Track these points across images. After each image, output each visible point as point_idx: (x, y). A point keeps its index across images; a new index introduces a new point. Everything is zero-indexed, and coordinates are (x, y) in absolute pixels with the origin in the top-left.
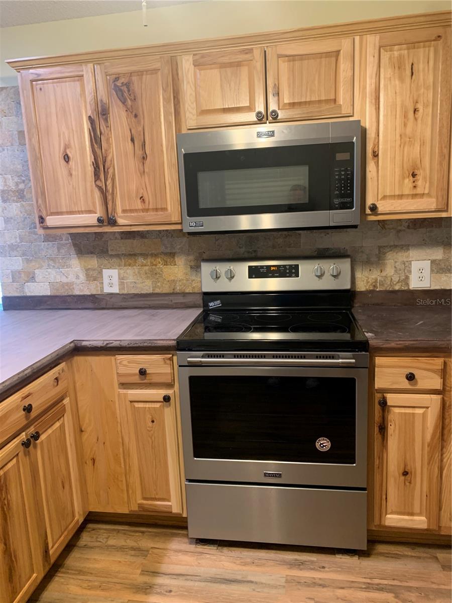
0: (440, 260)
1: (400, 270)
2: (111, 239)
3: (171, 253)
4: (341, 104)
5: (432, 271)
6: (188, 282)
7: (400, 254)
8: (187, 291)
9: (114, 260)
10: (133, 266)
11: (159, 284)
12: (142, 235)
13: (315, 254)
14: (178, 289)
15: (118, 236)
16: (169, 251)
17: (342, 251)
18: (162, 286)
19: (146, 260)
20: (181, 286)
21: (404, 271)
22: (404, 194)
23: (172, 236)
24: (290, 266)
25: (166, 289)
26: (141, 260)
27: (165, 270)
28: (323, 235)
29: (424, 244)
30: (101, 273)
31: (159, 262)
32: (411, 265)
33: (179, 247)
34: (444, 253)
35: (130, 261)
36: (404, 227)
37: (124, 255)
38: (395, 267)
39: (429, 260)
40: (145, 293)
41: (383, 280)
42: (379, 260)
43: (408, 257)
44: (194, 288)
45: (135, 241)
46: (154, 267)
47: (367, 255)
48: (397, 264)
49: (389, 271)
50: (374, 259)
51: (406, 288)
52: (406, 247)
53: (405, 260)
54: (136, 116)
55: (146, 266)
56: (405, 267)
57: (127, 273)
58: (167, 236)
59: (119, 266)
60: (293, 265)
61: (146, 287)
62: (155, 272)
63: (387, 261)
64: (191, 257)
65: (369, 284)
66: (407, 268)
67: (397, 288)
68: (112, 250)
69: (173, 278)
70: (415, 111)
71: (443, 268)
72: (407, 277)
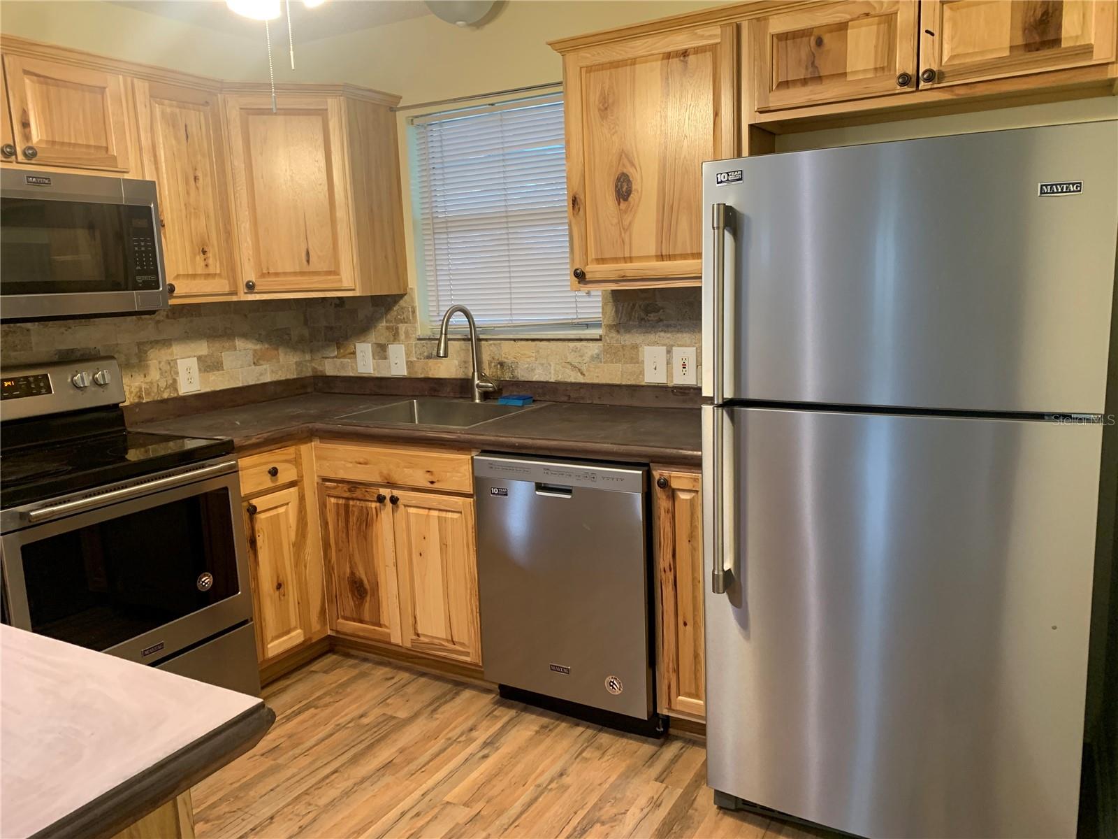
0: (206, 356)
1: (166, 372)
4: (115, 154)
5: (200, 370)
7: (163, 351)
13: (56, 358)
17: (93, 353)
21: (171, 373)
22: (197, 273)
24: (36, 377)
28: (63, 330)
29: (189, 336)
32: (177, 364)
34: (209, 347)
36: (163, 316)
38: (160, 369)
39: (195, 356)
41: (148, 387)
42: (140, 361)
43: (172, 354)
47: (126, 355)
48: (161, 365)
49: (154, 375)
50: (134, 360)
51: (176, 395)
52: (167, 343)
53: (170, 358)
56: (171, 367)
60: (39, 376)
63: (150, 362)
65: (133, 395)
66: (173, 369)
67: (166, 396)
70: (196, 178)
71: (210, 366)
72: (175, 381)
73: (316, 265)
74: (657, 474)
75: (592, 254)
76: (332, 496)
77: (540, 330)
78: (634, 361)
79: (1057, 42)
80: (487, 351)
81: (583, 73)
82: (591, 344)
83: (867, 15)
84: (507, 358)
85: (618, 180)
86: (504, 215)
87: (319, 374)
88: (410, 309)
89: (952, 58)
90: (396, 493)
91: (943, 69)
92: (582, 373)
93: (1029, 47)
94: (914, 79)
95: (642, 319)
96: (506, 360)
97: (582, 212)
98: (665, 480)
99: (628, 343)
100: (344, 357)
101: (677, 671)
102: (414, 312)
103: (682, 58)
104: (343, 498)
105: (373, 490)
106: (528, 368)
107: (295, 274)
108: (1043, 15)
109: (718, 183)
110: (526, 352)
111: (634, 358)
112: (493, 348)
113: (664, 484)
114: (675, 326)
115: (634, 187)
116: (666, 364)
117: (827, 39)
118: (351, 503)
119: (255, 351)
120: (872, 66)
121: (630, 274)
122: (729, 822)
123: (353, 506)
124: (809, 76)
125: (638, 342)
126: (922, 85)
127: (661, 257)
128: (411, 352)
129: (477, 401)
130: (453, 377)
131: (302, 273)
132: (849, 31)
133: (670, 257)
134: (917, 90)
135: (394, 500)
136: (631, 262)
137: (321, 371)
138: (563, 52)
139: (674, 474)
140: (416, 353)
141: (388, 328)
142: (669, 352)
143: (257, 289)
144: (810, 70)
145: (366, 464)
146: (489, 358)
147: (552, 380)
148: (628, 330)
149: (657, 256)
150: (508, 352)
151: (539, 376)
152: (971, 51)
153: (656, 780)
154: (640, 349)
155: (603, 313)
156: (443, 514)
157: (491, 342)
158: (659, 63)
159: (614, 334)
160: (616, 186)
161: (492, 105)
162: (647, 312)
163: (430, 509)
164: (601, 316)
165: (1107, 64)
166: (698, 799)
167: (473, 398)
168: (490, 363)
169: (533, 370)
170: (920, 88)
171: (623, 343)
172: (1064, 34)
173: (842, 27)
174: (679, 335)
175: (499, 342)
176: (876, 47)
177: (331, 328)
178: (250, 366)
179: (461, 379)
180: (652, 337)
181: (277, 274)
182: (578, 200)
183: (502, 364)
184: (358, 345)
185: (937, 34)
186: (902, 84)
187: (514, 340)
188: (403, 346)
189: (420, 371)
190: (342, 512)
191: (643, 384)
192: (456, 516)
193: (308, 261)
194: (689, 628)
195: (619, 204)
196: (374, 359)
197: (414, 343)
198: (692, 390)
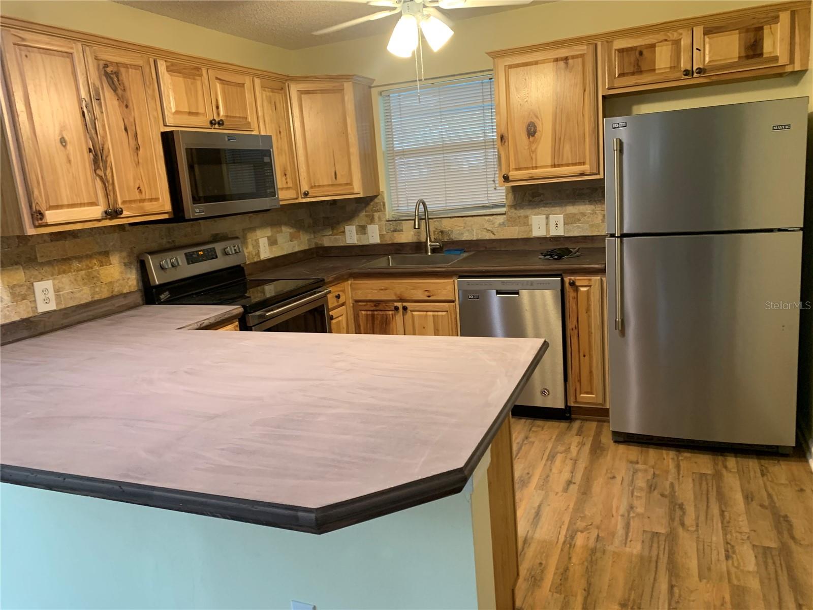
0: (270, 237)
1: (255, 246)
2: (38, 243)
3: (105, 252)
4: (250, 121)
5: (269, 244)
6: (125, 281)
7: (253, 234)
8: (125, 291)
9: (46, 268)
10: (69, 272)
11: (97, 289)
12: (73, 234)
13: (212, 239)
14: (116, 290)
15: (46, 238)
16: (104, 250)
18: (101, 291)
19: (81, 264)
20: (118, 287)
21: (257, 247)
22: (284, 187)
23: (104, 233)
24: (211, 249)
25: (105, 294)
26: (76, 264)
27: (101, 272)
29: (263, 225)
30: (31, 288)
31: (95, 264)
32: (259, 241)
33: (112, 244)
34: (271, 231)
35: (64, 267)
37: (58, 261)
38: (252, 244)
39: (266, 237)
40: (84, 302)
42: (245, 239)
43: (256, 236)
44: (130, 286)
45: (67, 242)
46: (90, 270)
48: (253, 242)
49: (250, 247)
51: (260, 259)
52: (254, 229)
54: (127, 106)
55: (81, 270)
56: (257, 243)
57: (63, 283)
58: (100, 234)
59: (52, 275)
61: (84, 295)
62: (92, 276)
63: (248, 240)
64: (124, 254)
67: (256, 260)
68: (42, 256)
69: (110, 280)
70: (280, 132)
71: (273, 242)
72: (259, 251)
73: (341, 180)
74: (567, 280)
75: (513, 166)
76: (363, 310)
77: (464, 211)
78: (526, 225)
79: (761, 54)
80: (433, 225)
81: (507, 69)
82: (499, 217)
83: (666, 40)
84: (445, 228)
85: (529, 125)
86: (441, 146)
87: (320, 246)
88: (382, 204)
89: (710, 62)
90: (405, 304)
91: (706, 68)
92: (493, 234)
93: (748, 57)
94: (691, 72)
95: (531, 201)
96: (445, 230)
97: (506, 144)
98: (573, 281)
99: (522, 215)
100: (337, 235)
101: (580, 381)
102: (384, 205)
103: (565, 61)
104: (370, 310)
105: (391, 304)
106: (459, 233)
107: (329, 185)
108: (754, 41)
109: (613, 128)
110: (458, 224)
111: (526, 222)
112: (437, 223)
113: (572, 284)
114: (550, 204)
115: (538, 129)
116: (545, 224)
117: (645, 52)
118: (376, 313)
119: (290, 232)
120: (669, 66)
121: (536, 176)
122: (622, 448)
123: (377, 314)
124: (636, 71)
125: (528, 214)
126: (695, 75)
127: (554, 166)
128: (383, 229)
129: (429, 254)
130: (410, 241)
131: (332, 185)
132: (657, 48)
133: (559, 166)
134: (693, 78)
135: (405, 308)
136: (536, 169)
137: (321, 244)
138: (493, 58)
139: (577, 278)
140: (386, 229)
141: (367, 216)
142: (547, 218)
143: (310, 195)
144: (636, 67)
145: (385, 290)
146: (434, 229)
147: (474, 239)
148: (522, 207)
149: (552, 165)
150: (446, 225)
151: (466, 237)
152: (719, 58)
153: (577, 435)
154: (530, 217)
155: (506, 199)
156: (436, 313)
157: (435, 220)
158: (552, 63)
159: (513, 210)
160: (527, 129)
161: (433, 84)
162: (533, 197)
163: (427, 311)
164: (505, 200)
165: (785, 65)
166: (602, 440)
167: (427, 252)
168: (434, 232)
169: (462, 234)
170: (694, 76)
171: (519, 215)
172: (765, 51)
173: (653, 46)
174: (553, 209)
175: (440, 219)
176: (671, 56)
177: (328, 218)
178: (289, 242)
179: (416, 242)
180: (537, 210)
181: (319, 186)
182: (505, 137)
183: (442, 232)
184: (346, 227)
185: (702, 50)
186: (686, 75)
187: (450, 217)
188: (377, 225)
189: (388, 240)
190: (370, 318)
191: (531, 237)
192: (444, 313)
193: (336, 178)
194: (587, 357)
195: (529, 138)
196: (357, 234)
197: (384, 223)
198: (562, 239)
